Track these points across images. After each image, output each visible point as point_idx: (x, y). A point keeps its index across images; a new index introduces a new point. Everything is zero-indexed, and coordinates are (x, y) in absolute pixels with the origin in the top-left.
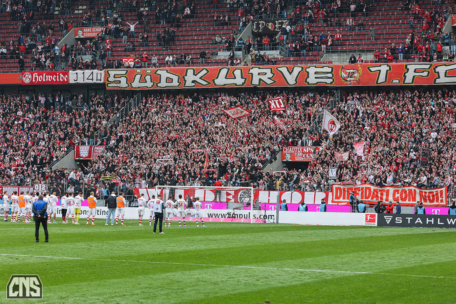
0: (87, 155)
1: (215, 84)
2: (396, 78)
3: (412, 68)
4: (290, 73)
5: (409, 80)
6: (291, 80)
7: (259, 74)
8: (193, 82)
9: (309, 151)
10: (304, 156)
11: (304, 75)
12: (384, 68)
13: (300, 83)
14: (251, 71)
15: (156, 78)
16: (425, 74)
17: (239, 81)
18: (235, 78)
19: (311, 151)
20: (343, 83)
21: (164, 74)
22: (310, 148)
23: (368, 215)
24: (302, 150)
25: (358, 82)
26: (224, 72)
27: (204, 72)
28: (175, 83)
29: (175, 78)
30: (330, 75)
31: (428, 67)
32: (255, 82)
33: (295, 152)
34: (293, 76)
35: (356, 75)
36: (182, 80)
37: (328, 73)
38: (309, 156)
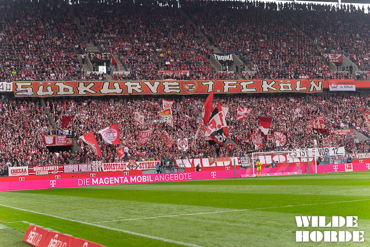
0: (52, 143)
1: (101, 93)
2: (218, 89)
3: (227, 83)
4: (153, 86)
5: (226, 90)
6: (154, 90)
7: (132, 86)
8: (85, 91)
11: (161, 87)
12: (211, 83)
13: (159, 93)
14: (126, 84)
15: (55, 89)
16: (235, 86)
17: (118, 91)
18: (115, 89)
20: (186, 93)
21: (61, 86)
25: (196, 92)
26: (106, 84)
27: (92, 84)
28: (71, 92)
29: (71, 89)
30: (178, 87)
31: (236, 82)
32: (130, 91)
34: (155, 88)
35: (194, 87)
36: (76, 89)
37: (177, 86)
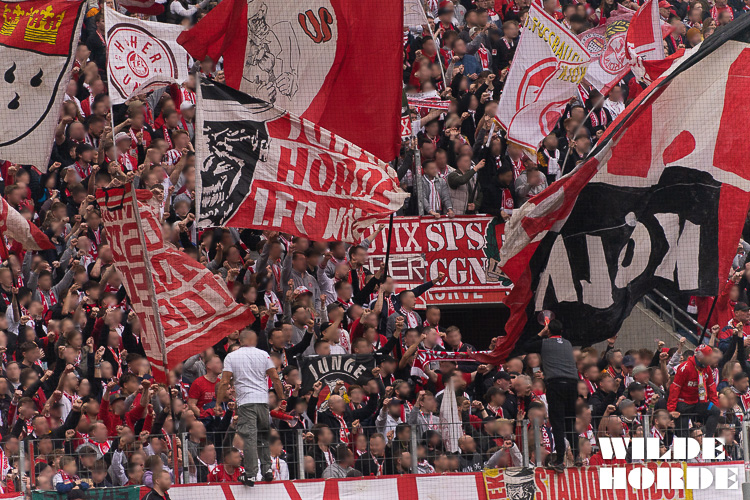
9: (462, 243)
19: (476, 244)
22: (464, 224)
24: (421, 236)
33: (378, 251)
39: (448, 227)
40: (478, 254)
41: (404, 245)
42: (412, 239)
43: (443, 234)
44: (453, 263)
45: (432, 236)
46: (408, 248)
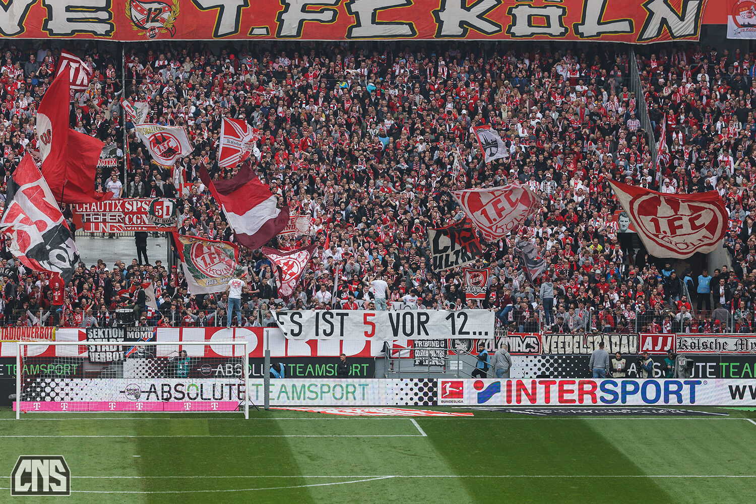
2: (259, 24)
4: (5, 8)
5: (290, 28)
6: (8, 23)
9: (139, 209)
10: (127, 219)
11: (41, 12)
13: (30, 32)
16: (328, 15)
19: (145, 209)
20: (135, 34)
22: (141, 202)
23: (448, 382)
24: (123, 206)
25: (172, 32)
30: (104, 15)
33: (105, 211)
34: (13, 14)
35: (165, 15)
37: (98, 9)
38: (139, 221)
39: (135, 203)
40: (146, 213)
41: (115, 209)
42: (119, 207)
43: (132, 205)
44: (135, 216)
45: (127, 205)
46: (117, 210)
